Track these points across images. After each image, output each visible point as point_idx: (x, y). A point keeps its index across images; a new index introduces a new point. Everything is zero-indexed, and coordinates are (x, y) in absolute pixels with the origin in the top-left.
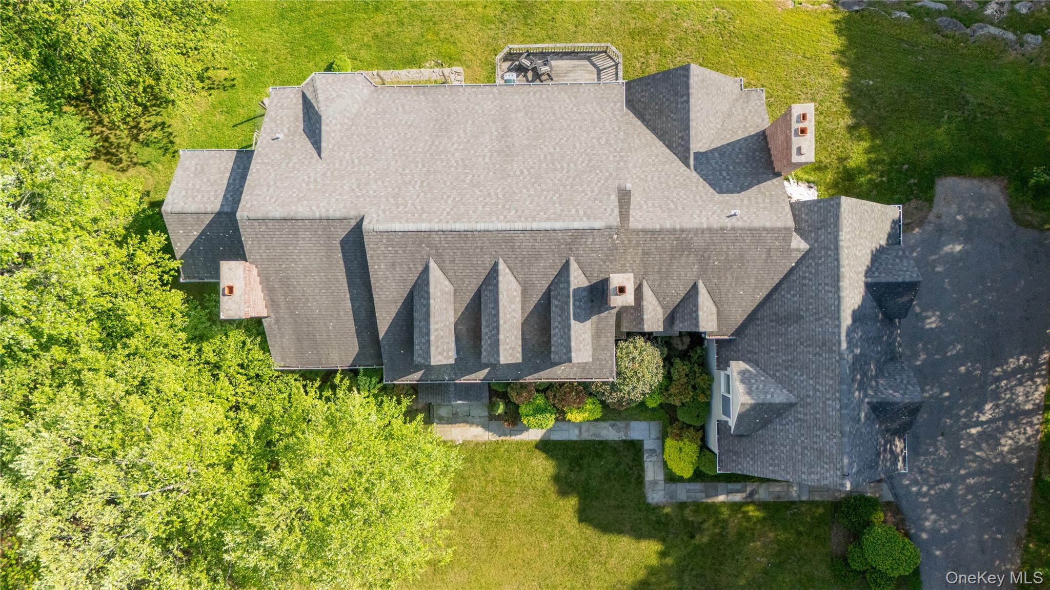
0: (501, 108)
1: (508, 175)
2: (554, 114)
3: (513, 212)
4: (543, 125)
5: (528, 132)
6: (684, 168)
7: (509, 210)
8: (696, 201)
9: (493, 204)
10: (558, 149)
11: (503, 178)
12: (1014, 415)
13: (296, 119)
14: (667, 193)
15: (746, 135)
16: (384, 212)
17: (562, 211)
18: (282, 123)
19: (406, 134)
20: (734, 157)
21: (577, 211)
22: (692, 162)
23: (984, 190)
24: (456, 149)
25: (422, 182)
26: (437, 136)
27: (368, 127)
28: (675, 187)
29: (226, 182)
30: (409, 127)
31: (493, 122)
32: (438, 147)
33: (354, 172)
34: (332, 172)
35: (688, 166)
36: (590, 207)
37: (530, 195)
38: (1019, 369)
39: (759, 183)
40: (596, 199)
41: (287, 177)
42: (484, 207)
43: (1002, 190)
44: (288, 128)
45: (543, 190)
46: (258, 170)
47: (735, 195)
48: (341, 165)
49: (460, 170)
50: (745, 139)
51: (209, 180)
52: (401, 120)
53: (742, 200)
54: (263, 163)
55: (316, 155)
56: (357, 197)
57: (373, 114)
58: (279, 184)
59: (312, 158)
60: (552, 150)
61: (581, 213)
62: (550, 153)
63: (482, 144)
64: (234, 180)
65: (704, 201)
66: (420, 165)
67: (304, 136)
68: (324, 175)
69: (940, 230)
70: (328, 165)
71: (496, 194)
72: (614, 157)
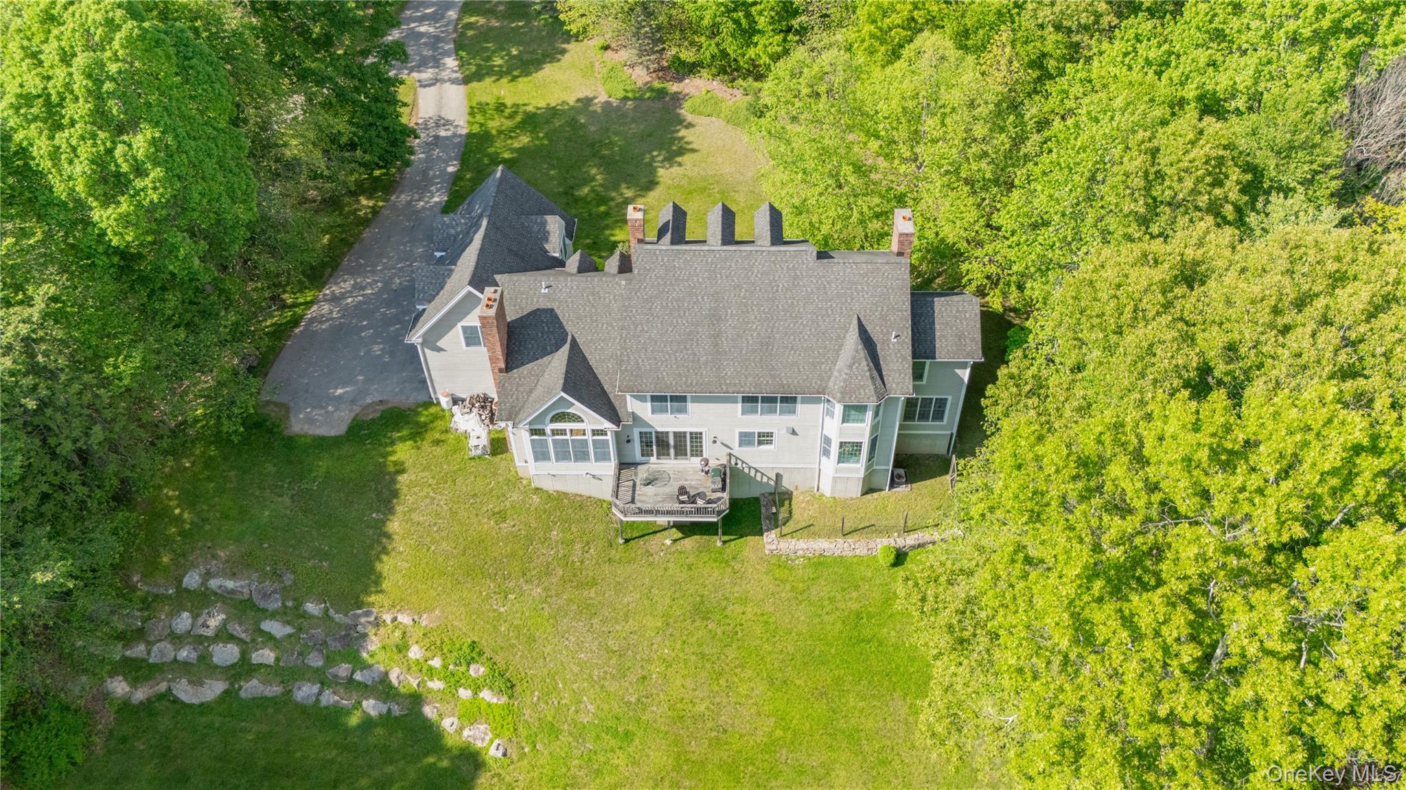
0: (719, 368)
1: (712, 295)
2: (676, 359)
3: (709, 261)
4: (685, 347)
5: (698, 340)
6: (576, 336)
7: (712, 263)
8: (572, 302)
9: (724, 268)
10: (675, 321)
11: (717, 293)
12: (335, 299)
13: (885, 359)
14: (593, 310)
15: (521, 369)
16: (803, 263)
17: (673, 261)
18: (896, 354)
19: (794, 340)
20: (536, 346)
21: (663, 260)
22: (569, 338)
23: (306, 427)
24: (754, 323)
25: (777, 291)
26: (769, 338)
27: (825, 348)
28: (586, 316)
29: (937, 327)
30: (792, 347)
31: (726, 352)
32: (768, 327)
33: (830, 301)
34: (846, 301)
35: (573, 336)
36: (654, 263)
37: (697, 275)
38: (321, 322)
39: (521, 318)
40: (649, 270)
41: (880, 296)
42: (731, 266)
43: (291, 426)
44: (889, 348)
45: (687, 281)
46: (904, 304)
47: (542, 307)
48: (841, 308)
49: (750, 302)
50: (523, 364)
51: (951, 328)
52: (800, 355)
53: (538, 302)
54: (901, 311)
55: (862, 319)
56: (824, 277)
57: (823, 363)
58: (885, 290)
59: (865, 316)
60: (679, 321)
61: (660, 258)
62: (681, 317)
63: (734, 328)
64: (931, 328)
65: (566, 301)
66: (780, 307)
67: (875, 339)
68: (852, 299)
69: (353, 402)
70: (851, 309)
71: (722, 278)
72: (631, 311)
